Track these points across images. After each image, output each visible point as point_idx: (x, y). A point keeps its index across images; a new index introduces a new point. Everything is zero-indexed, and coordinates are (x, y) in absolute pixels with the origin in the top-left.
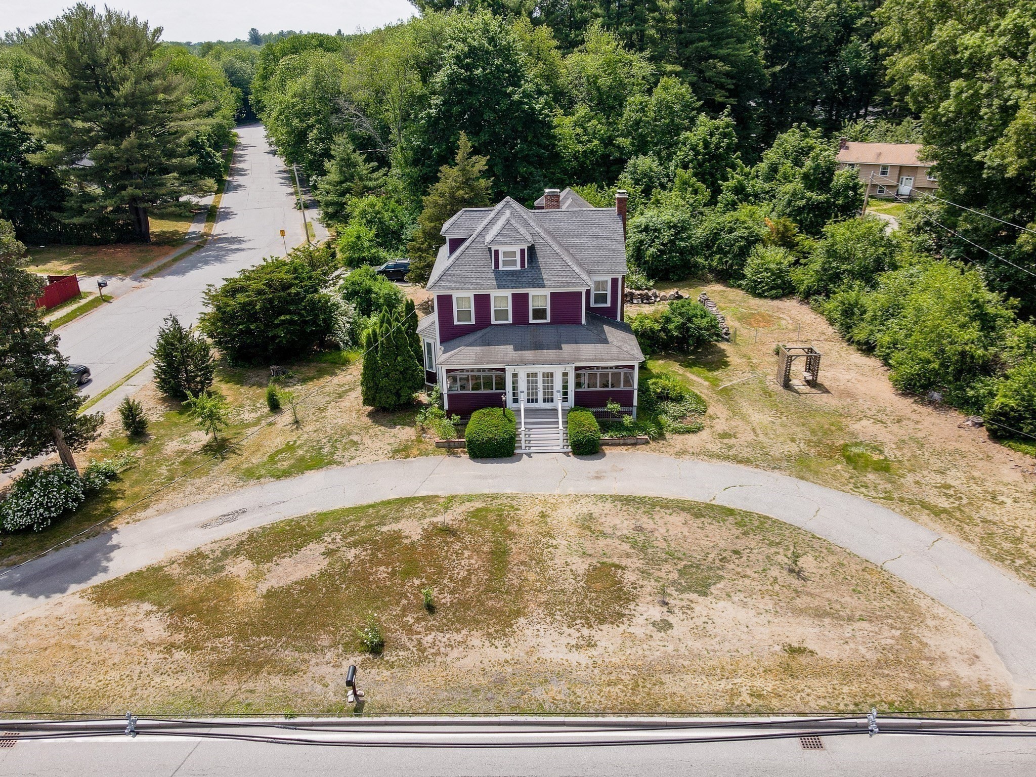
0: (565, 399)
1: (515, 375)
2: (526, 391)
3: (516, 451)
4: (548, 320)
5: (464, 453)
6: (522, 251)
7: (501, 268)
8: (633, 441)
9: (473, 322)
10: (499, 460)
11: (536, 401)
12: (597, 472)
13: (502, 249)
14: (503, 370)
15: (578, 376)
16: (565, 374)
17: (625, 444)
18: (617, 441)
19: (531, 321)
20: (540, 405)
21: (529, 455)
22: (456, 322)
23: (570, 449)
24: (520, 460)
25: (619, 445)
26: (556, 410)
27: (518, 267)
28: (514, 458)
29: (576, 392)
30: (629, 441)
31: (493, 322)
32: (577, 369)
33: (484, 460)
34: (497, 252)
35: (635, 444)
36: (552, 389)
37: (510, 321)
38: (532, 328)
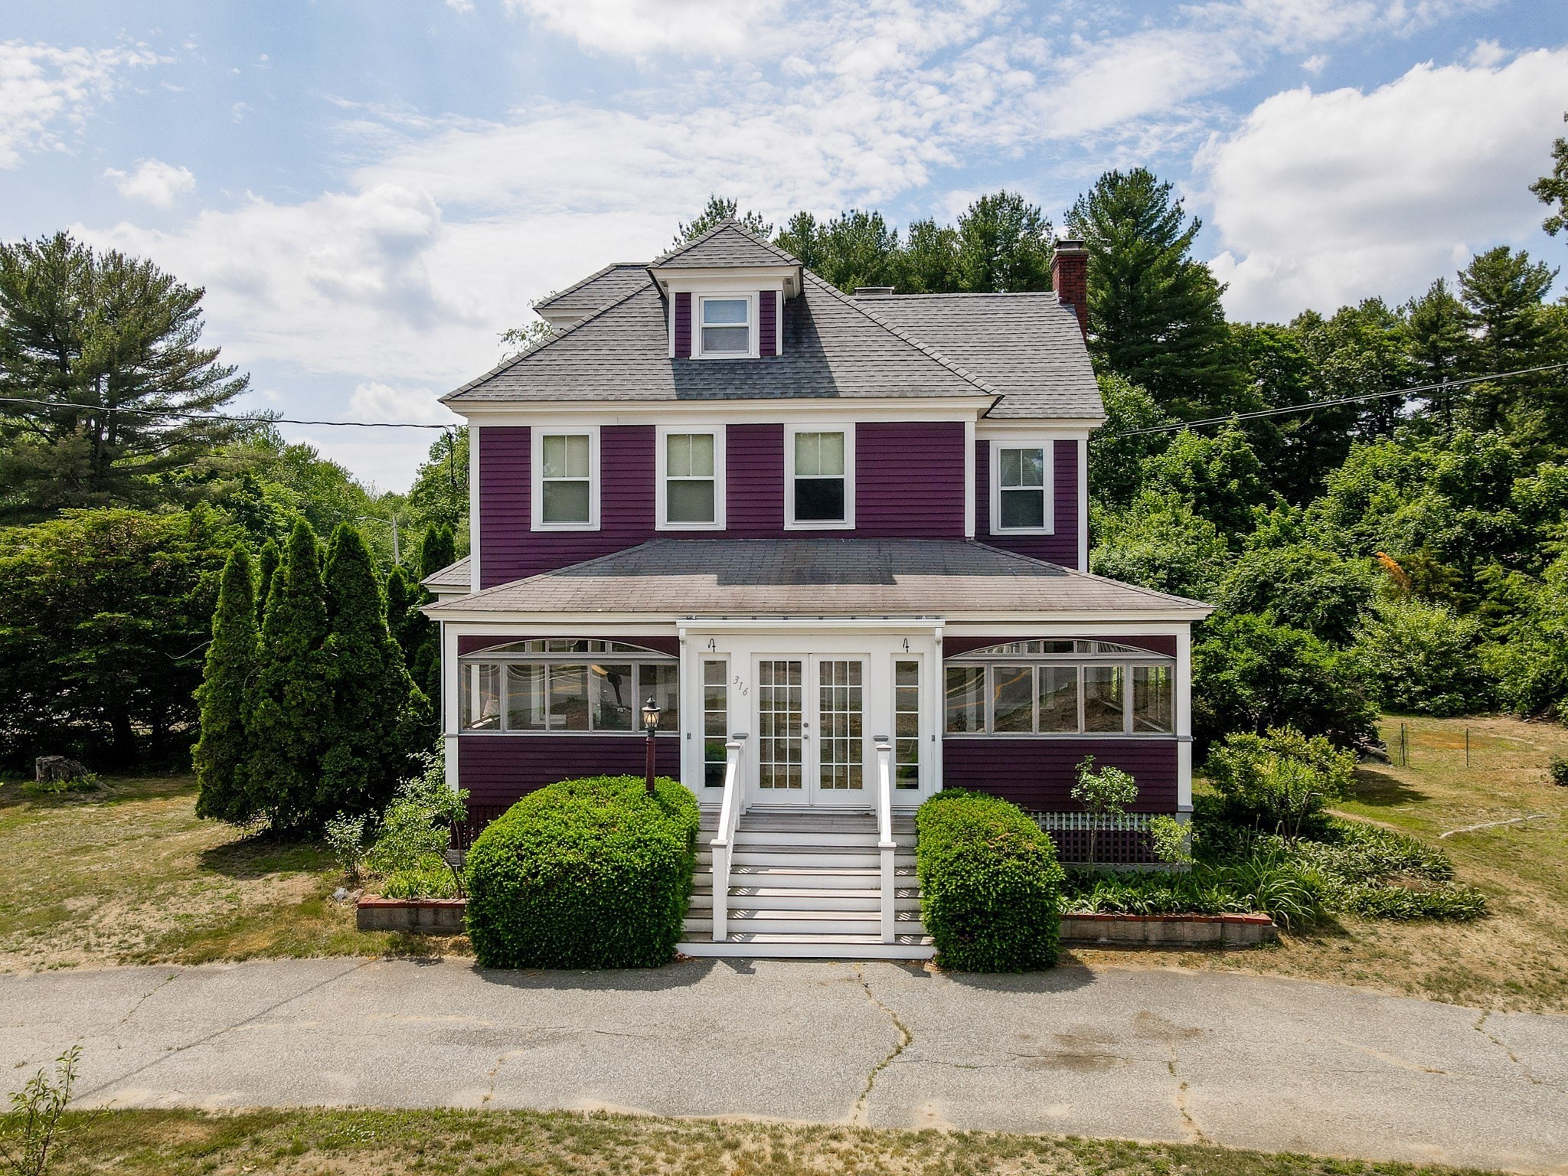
0: (908, 777)
1: (715, 670)
2: (756, 737)
3: (686, 949)
4: (849, 521)
5: (460, 948)
6: (767, 298)
7: (697, 352)
8: (1206, 932)
9: (594, 523)
10: (601, 976)
11: (796, 782)
12: (1068, 1039)
13: (702, 291)
14: (671, 645)
15: (955, 680)
16: (907, 669)
17: (1168, 945)
18: (1136, 929)
19: (790, 523)
20: (811, 794)
21: (742, 964)
22: (537, 524)
23: (926, 949)
24: (695, 979)
25: (1142, 945)
26: (867, 818)
27: (754, 352)
28: (672, 972)
29: (947, 745)
30: (1186, 931)
31: (662, 524)
32: (952, 646)
33: (532, 975)
34: (684, 300)
35: (1216, 946)
36: (857, 730)
37: (720, 523)
38: (793, 544)
